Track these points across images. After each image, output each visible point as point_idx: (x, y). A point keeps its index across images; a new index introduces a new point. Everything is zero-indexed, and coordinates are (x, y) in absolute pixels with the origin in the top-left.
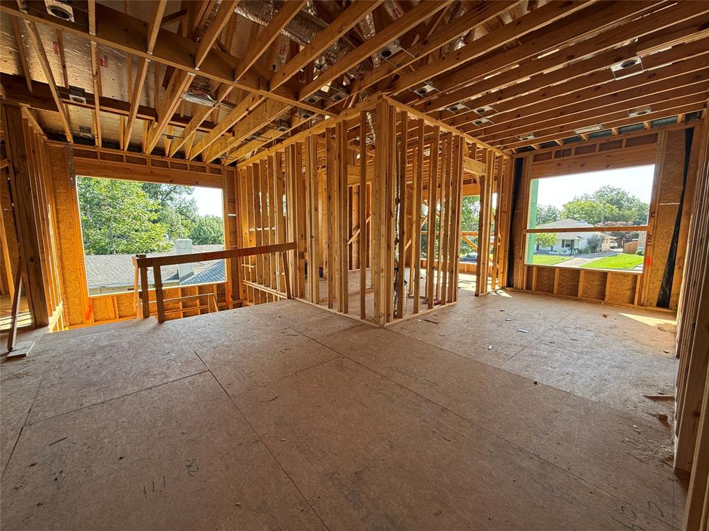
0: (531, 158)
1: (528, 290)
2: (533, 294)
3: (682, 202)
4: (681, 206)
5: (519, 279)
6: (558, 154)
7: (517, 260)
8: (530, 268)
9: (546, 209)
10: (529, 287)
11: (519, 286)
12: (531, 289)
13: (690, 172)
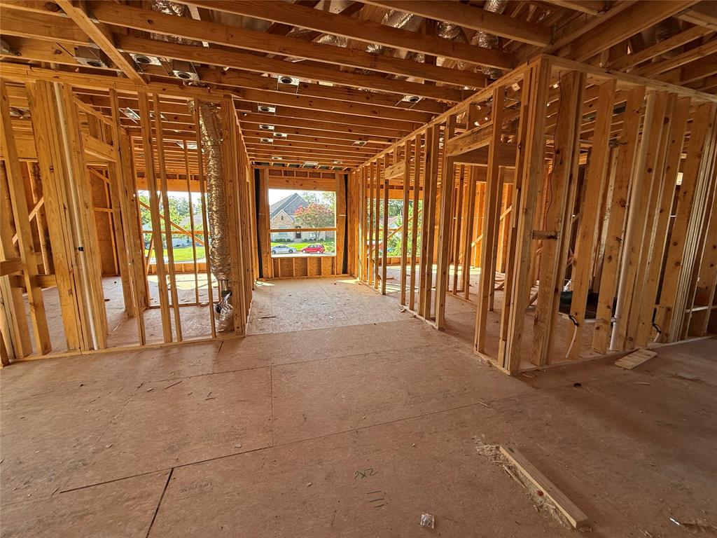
0: (267, 171)
1: (276, 277)
2: (280, 279)
3: (347, 214)
4: (347, 217)
5: (268, 270)
6: (286, 173)
7: (264, 255)
8: (275, 259)
9: (181, 202)
10: (276, 276)
11: (270, 276)
12: (278, 277)
13: (349, 199)
